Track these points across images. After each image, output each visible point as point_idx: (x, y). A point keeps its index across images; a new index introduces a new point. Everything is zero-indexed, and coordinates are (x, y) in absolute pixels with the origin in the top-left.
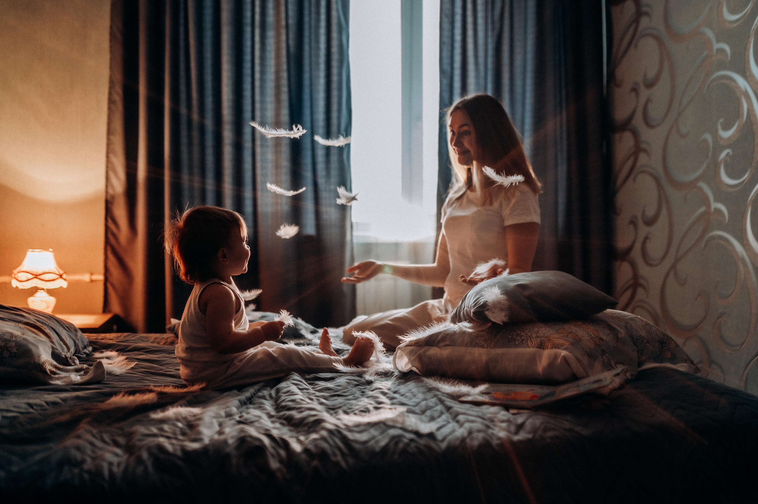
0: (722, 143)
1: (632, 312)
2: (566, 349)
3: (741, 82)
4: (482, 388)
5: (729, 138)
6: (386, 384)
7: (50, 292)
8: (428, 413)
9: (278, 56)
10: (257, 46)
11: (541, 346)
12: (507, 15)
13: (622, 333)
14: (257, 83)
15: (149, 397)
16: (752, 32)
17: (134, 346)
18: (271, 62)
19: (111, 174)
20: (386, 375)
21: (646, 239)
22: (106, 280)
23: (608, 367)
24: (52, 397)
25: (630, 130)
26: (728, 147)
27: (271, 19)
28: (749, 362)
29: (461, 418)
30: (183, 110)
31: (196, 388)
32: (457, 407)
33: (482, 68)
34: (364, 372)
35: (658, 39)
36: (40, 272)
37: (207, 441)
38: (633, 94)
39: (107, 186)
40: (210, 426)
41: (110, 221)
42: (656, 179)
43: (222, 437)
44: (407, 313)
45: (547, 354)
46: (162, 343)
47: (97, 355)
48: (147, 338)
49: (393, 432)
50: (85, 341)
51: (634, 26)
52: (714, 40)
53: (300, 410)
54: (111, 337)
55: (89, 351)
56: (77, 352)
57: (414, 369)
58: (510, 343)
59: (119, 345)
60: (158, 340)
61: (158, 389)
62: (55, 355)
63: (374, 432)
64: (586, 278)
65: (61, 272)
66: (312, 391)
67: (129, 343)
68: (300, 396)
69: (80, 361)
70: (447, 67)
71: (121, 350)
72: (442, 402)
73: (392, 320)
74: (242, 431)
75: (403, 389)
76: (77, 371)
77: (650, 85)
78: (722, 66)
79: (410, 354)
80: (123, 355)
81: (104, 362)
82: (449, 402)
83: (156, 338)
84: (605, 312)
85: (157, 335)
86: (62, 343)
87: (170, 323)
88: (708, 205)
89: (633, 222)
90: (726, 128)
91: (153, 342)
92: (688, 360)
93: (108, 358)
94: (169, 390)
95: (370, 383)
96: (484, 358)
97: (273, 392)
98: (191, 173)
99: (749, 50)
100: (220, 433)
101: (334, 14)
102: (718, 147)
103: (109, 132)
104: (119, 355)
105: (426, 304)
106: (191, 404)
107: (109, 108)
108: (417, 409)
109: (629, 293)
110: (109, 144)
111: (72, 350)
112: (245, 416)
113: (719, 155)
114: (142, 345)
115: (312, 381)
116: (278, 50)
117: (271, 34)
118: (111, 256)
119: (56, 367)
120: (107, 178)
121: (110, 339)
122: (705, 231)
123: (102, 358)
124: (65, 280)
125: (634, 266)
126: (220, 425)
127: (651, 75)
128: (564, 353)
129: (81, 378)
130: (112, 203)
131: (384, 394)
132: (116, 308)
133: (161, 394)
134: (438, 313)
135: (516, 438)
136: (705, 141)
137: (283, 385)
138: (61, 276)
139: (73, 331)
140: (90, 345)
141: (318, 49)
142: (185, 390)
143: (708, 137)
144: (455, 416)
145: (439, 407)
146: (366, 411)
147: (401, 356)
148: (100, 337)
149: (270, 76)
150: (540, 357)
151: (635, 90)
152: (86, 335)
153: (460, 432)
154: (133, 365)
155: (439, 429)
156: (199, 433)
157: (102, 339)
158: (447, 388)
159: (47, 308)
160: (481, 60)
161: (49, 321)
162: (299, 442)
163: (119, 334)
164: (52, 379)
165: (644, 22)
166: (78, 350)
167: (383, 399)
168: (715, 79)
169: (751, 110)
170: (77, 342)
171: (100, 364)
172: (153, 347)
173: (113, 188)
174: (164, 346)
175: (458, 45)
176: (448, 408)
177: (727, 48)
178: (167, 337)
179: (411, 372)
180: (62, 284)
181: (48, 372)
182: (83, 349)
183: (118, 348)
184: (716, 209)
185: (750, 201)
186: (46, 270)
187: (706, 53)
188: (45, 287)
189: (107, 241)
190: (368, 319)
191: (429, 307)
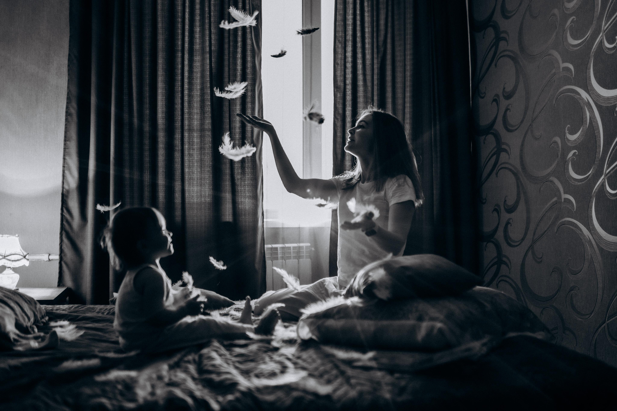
0: (569, 144)
1: (497, 287)
2: (441, 321)
3: (584, 95)
4: (370, 354)
5: (575, 140)
6: (290, 351)
7: (15, 270)
8: (326, 377)
9: (203, 77)
10: (186, 68)
11: (420, 319)
12: (389, 41)
13: (489, 307)
14: (186, 98)
15: (94, 362)
16: (592, 54)
17: (82, 316)
18: (197, 81)
19: (66, 172)
20: (290, 342)
21: (508, 223)
22: (61, 259)
23: (476, 337)
24: (14, 362)
25: (492, 134)
26: (574, 148)
27: (197, 47)
28: (597, 329)
29: (353, 381)
30: (126, 116)
31: (133, 353)
32: (350, 372)
33: (369, 84)
34: (272, 340)
35: (514, 59)
36: (7, 253)
37: (141, 400)
38: (494, 103)
39: (63, 183)
40: (144, 388)
41: (65, 211)
42: (515, 174)
43: (154, 398)
44: (308, 288)
45: (425, 325)
46: (105, 314)
47: (53, 324)
48: (93, 308)
49: (295, 394)
50: (42, 312)
51: (493, 49)
52: (560, 61)
53: (219, 374)
54: (64, 308)
55: (46, 321)
56: (36, 322)
57: (314, 337)
58: (393, 316)
59: (70, 315)
60: (102, 311)
61: (102, 355)
62: (18, 325)
63: (280, 394)
64: (458, 261)
65: (25, 253)
66: (229, 356)
67: (78, 313)
68: (218, 361)
69: (38, 330)
70: (340, 84)
71: (72, 319)
72: (336, 367)
73: (294, 295)
74: (171, 393)
75: (305, 355)
76: (36, 338)
77: (508, 96)
78: (568, 81)
79: (310, 325)
80: (73, 324)
81: (58, 330)
82: (343, 367)
83: (101, 309)
84: (474, 289)
85: (102, 306)
86: (24, 315)
87: (113, 296)
88: (560, 197)
89: (497, 210)
90: (573, 132)
91: (98, 312)
92: (544, 328)
93: (61, 327)
94: (111, 355)
95: (276, 349)
96: (372, 329)
97: (197, 358)
98: (131, 168)
99: (590, 69)
100: (153, 394)
101: (249, 42)
102: (566, 149)
103: (66, 139)
104: (70, 324)
105: (324, 281)
106: (129, 368)
107: (66, 120)
108: (316, 373)
109: (494, 268)
110: (66, 148)
111: (32, 320)
112: (174, 379)
113: (568, 155)
114: (89, 315)
115: (229, 347)
116: (203, 72)
117: (197, 58)
118: (65, 240)
119: (18, 335)
120: (64, 176)
121: (63, 310)
122: (557, 218)
123: (56, 327)
124: (28, 260)
125: (498, 246)
126: (153, 386)
127: (509, 89)
128: (439, 325)
129: (39, 345)
130: (67, 197)
131: (289, 359)
132: (69, 282)
133: (104, 359)
134: (334, 288)
135: (400, 399)
136: (555, 142)
137: (205, 351)
138: (25, 257)
139: (33, 304)
140: (46, 316)
141: (235, 70)
142: (123, 355)
143: (558, 139)
144: (347, 380)
145: (334, 372)
146: (273, 375)
147: (303, 327)
148: (55, 309)
149: (197, 93)
150: (420, 327)
151: (496, 100)
152: (43, 307)
153: (353, 393)
154: (82, 333)
155: (335, 391)
156: (135, 394)
157: (57, 310)
158: (341, 354)
159: (13, 283)
160: (369, 78)
161: (14, 296)
162: (218, 402)
163: (71, 306)
164: (15, 345)
165: (502, 45)
166: (37, 320)
167: (289, 364)
168: (562, 93)
169: (592, 117)
170: (36, 313)
171: (55, 333)
172: (99, 317)
173: (68, 185)
174: (107, 316)
175: (349, 65)
176: (342, 373)
177: (571, 67)
178: (110, 308)
179: (311, 340)
180: (25, 263)
181: (12, 340)
182: (41, 319)
183: (70, 318)
184: (565, 199)
185: (594, 193)
186: (13, 253)
187: (554, 71)
188: (12, 266)
189: (62, 228)
190: (275, 294)
191: (326, 283)
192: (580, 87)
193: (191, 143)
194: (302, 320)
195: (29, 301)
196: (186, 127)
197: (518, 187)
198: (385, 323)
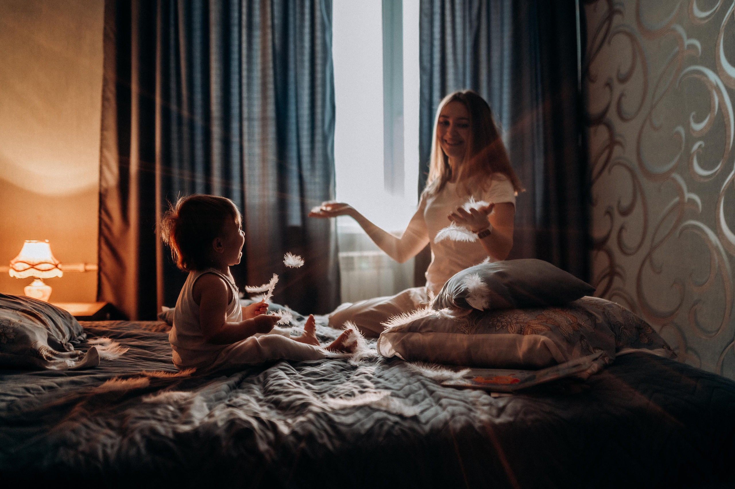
0: (695, 135)
1: (610, 299)
2: (545, 335)
3: (713, 77)
4: (464, 372)
5: (701, 130)
6: (371, 369)
7: (46, 281)
8: (412, 397)
9: (264, 55)
10: (244, 45)
11: (521, 332)
12: (484, 14)
13: (600, 319)
14: (245, 81)
15: (141, 382)
16: (722, 28)
17: (126, 333)
18: (258, 60)
19: (105, 168)
20: (371, 360)
21: (622, 228)
22: (100, 270)
23: (586, 352)
24: (48, 382)
25: (604, 123)
26: (699, 139)
27: (257, 19)
28: (725, 349)
29: (444, 401)
30: (174, 107)
31: (186, 373)
32: (440, 391)
33: (460, 65)
34: (350, 358)
35: (631, 36)
36: (36, 262)
37: (197, 423)
38: (607, 89)
39: (100, 180)
40: (200, 410)
41: (103, 212)
42: (631, 171)
43: (212, 420)
44: (391, 300)
45: (526, 339)
46: (153, 330)
47: (91, 341)
48: (139, 325)
49: (378, 415)
50: (79, 328)
51: (607, 24)
52: (684, 36)
53: (287, 394)
54: (104, 325)
55: (84, 338)
56: (72, 339)
57: (398, 354)
58: (490, 328)
59: (112, 332)
60: (149, 328)
61: (150, 374)
62: (51, 342)
63: (358, 415)
64: (564, 266)
65: (57, 262)
66: (299, 376)
67: (122, 330)
68: (287, 380)
69: (74, 347)
70: (427, 64)
71: (114, 337)
72: (425, 386)
73: (375, 308)
74: (232, 414)
75: (387, 374)
76: (72, 356)
77: (623, 80)
78: (694, 61)
79: (393, 340)
80: (116, 342)
81: (98, 348)
82: (432, 386)
83: (148, 326)
84: (583, 298)
85: (149, 323)
86: (57, 330)
87: (161, 311)
88: (682, 195)
89: (609, 213)
90: (699, 120)
91: (145, 329)
92: (664, 345)
93: (102, 344)
94: (161, 375)
95: (355, 368)
96: (466, 344)
97: (261, 377)
98: (181, 167)
100: (210, 416)
101: (318, 14)
102: (691, 140)
103: (103, 128)
104: (112, 341)
105: (409, 292)
106: (182, 388)
107: (103, 105)
108: (400, 393)
109: (605, 281)
110: (103, 139)
111: (68, 336)
112: (234, 400)
113: (692, 146)
114: (134, 332)
115: (299, 367)
116: (264, 50)
117: (257, 33)
118: (104, 247)
119: (52, 353)
120: (101, 172)
121: (104, 327)
122: (679, 221)
123: (96, 344)
124: (60, 269)
125: (610, 254)
126: (210, 408)
127: (624, 70)
128: (543, 338)
129: (76, 363)
130: (105, 196)
131: (369, 378)
132: (109, 296)
133: (153, 379)
134: (420, 300)
135: (498, 421)
136: (678, 133)
137: (271, 370)
138: (56, 266)
139: (68, 319)
140: (84, 332)
141: (302, 47)
142: (176, 375)
143: (681, 130)
144: (438, 400)
145: (423, 391)
146: (351, 395)
147: (385, 342)
148: (94, 325)
149: (257, 74)
150: (521, 342)
151: (609, 85)
152: (80, 323)
153: (444, 415)
154: (126, 350)
155: (422, 412)
156: (191, 416)
157: (96, 326)
158: (430, 372)
159: (43, 296)
160: (460, 57)
161: (45, 309)
162: (287, 424)
163: (112, 322)
164: (48, 364)
165: (617, 19)
166: (72, 337)
167: (368, 383)
168: (686, 74)
169: (722, 103)
170: (72, 328)
171: (94, 350)
172: (145, 334)
173: (107, 182)
174: (155, 333)
175: (437, 43)
176: (432, 392)
177: (697, 44)
178: (159, 324)
179: (394, 357)
180: (58, 273)
181: (45, 357)
182: (78, 336)
183: (112, 335)
184: (689, 199)
185: (723, 191)
186: (43, 261)
187: (677, 49)
188: (41, 277)
189: (101, 233)
190: (352, 306)
191: (412, 295)
192: (708, 67)
193: (251, 134)
194: (384, 334)
195: (63, 315)
196: (245, 115)
197: (634, 186)
198: (481, 336)
